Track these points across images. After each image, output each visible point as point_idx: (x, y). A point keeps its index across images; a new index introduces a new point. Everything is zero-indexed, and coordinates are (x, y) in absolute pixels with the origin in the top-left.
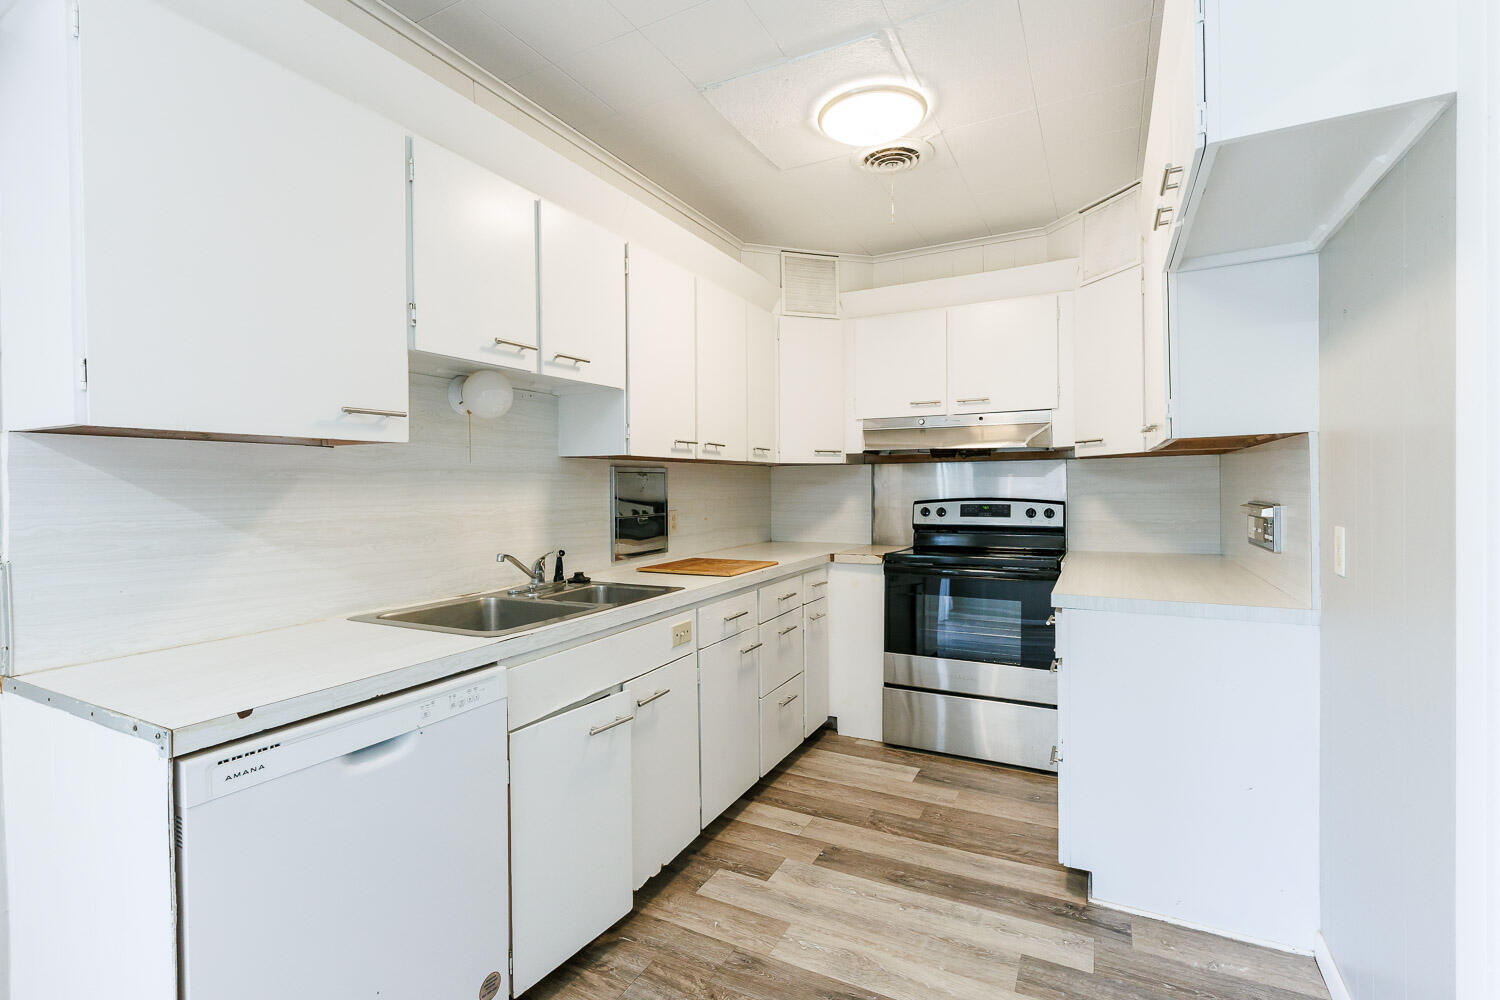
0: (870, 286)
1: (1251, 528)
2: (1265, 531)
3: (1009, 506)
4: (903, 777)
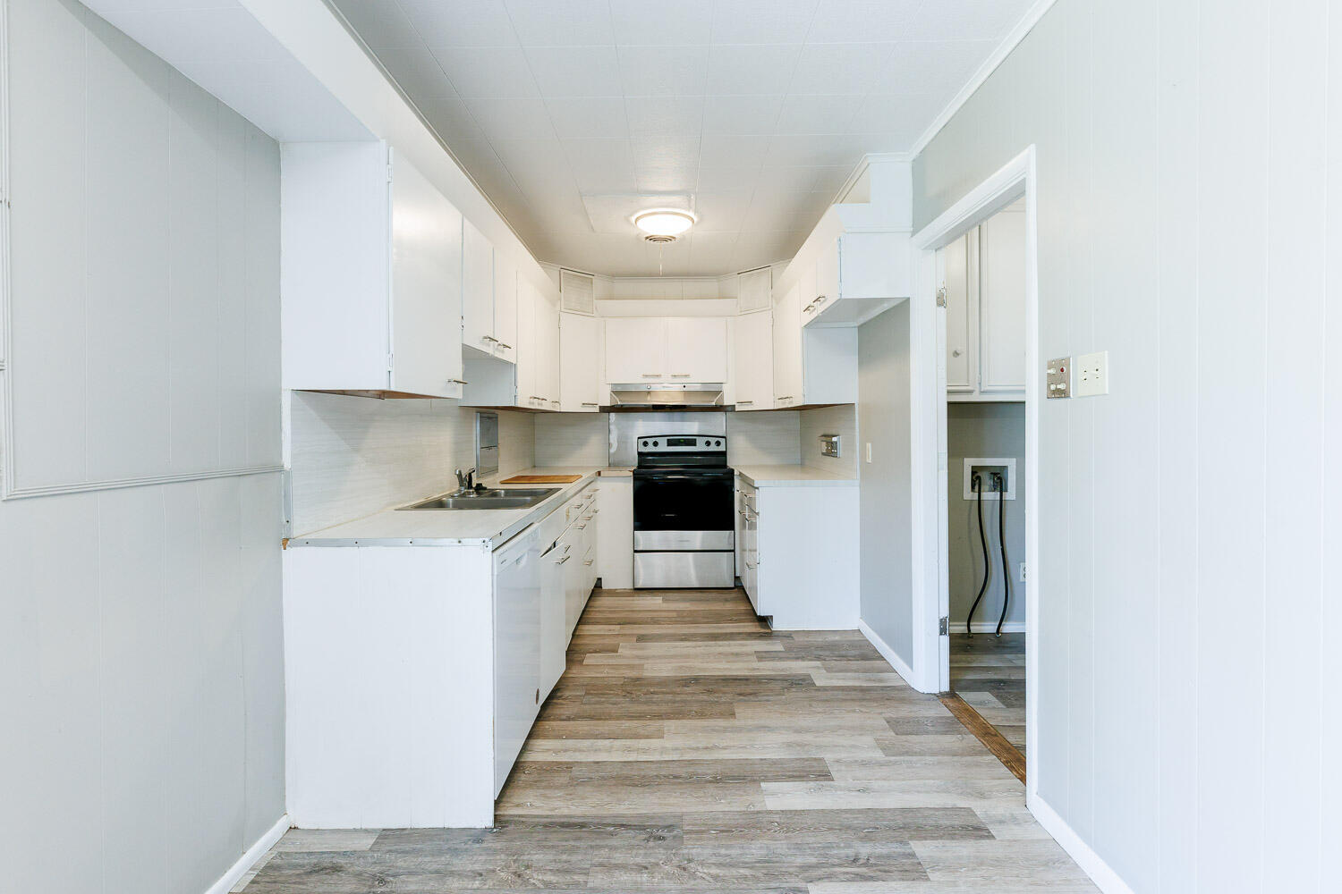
0: (611, 298)
1: (824, 447)
2: (832, 448)
3: (695, 440)
4: (656, 602)
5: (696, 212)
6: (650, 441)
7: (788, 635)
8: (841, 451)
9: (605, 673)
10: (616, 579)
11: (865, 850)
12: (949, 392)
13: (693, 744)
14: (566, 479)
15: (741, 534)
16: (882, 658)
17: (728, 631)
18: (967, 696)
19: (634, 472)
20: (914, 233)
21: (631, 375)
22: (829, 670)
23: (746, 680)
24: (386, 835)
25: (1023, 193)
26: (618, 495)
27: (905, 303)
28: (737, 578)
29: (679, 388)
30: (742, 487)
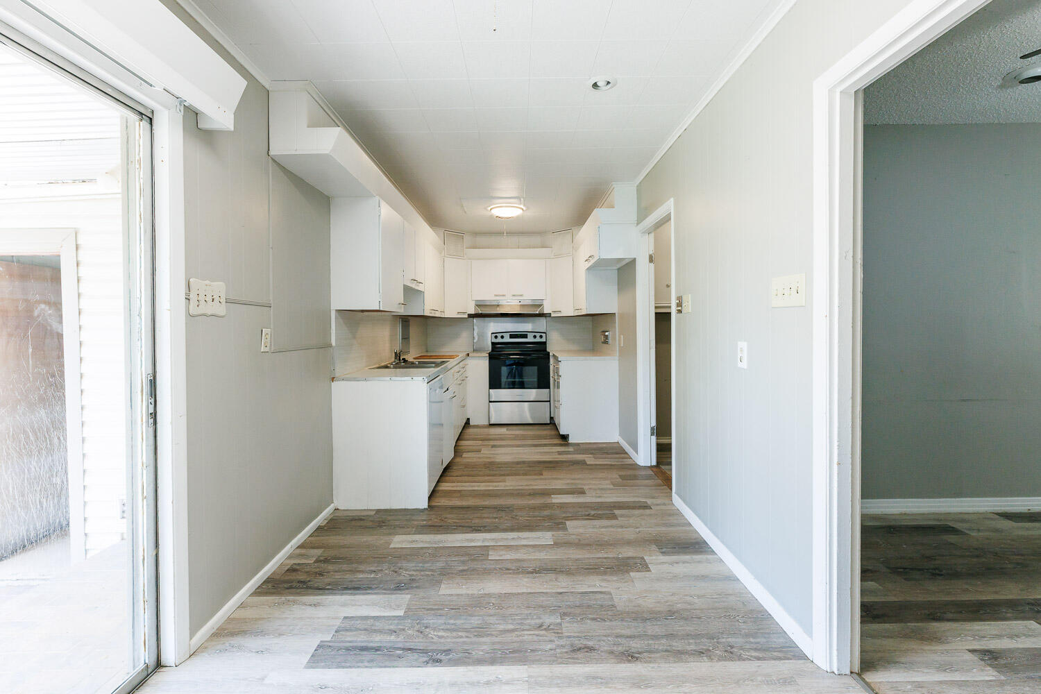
0: (476, 248)
1: (602, 338)
2: (606, 339)
3: (527, 334)
4: (503, 430)
5: (524, 205)
6: (499, 335)
7: (578, 444)
8: (610, 340)
9: (475, 460)
10: (478, 419)
11: (593, 513)
12: (656, 307)
13: (520, 484)
14: (451, 357)
15: (554, 392)
16: (626, 453)
17: (542, 443)
18: (663, 467)
19: (489, 354)
20: (638, 224)
21: (487, 296)
22: (595, 458)
23: (550, 462)
24: (378, 511)
25: (670, 219)
26: (480, 368)
27: (634, 261)
28: (552, 418)
29: (516, 303)
30: (554, 363)
